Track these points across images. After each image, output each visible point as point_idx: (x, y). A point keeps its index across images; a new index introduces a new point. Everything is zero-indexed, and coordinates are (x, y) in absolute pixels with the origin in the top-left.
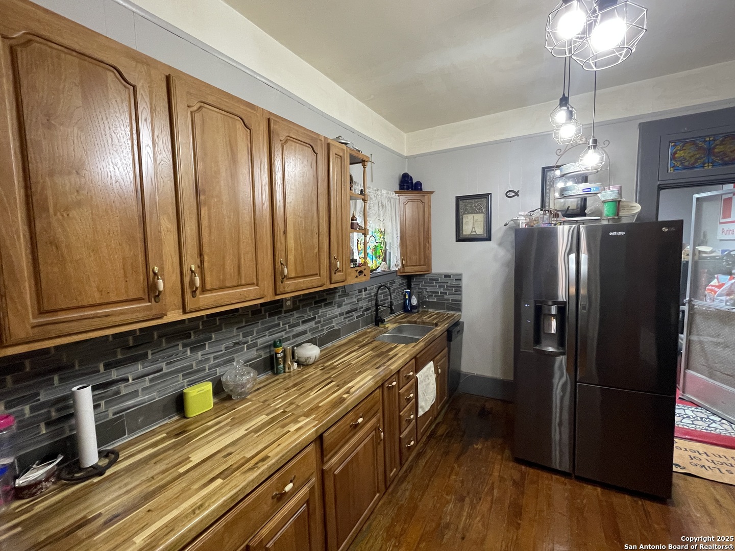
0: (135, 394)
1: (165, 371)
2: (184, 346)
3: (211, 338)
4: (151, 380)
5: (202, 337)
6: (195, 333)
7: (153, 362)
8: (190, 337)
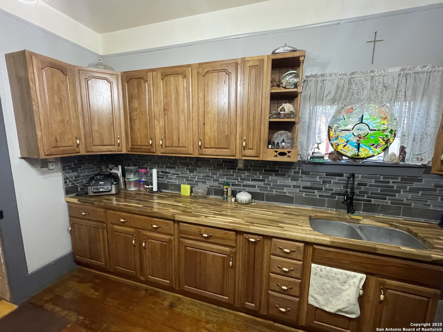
0: (172, 179)
1: (180, 175)
2: (187, 169)
3: (197, 170)
4: (176, 177)
5: (193, 168)
6: (191, 165)
7: (177, 171)
8: (189, 167)
